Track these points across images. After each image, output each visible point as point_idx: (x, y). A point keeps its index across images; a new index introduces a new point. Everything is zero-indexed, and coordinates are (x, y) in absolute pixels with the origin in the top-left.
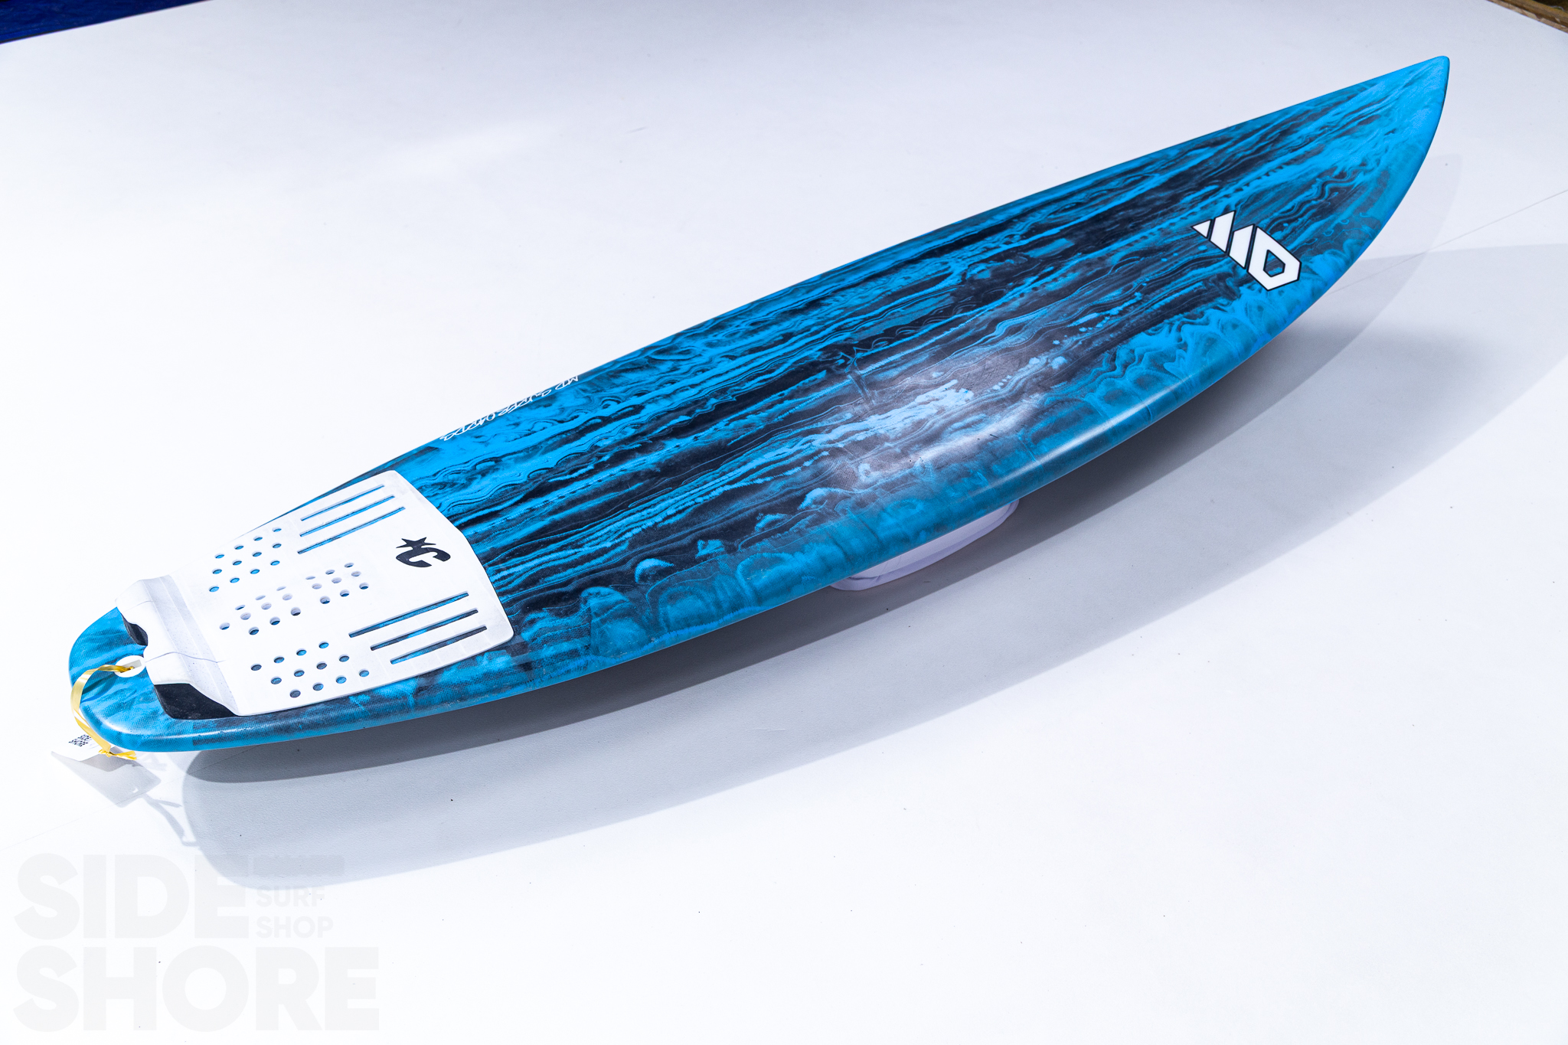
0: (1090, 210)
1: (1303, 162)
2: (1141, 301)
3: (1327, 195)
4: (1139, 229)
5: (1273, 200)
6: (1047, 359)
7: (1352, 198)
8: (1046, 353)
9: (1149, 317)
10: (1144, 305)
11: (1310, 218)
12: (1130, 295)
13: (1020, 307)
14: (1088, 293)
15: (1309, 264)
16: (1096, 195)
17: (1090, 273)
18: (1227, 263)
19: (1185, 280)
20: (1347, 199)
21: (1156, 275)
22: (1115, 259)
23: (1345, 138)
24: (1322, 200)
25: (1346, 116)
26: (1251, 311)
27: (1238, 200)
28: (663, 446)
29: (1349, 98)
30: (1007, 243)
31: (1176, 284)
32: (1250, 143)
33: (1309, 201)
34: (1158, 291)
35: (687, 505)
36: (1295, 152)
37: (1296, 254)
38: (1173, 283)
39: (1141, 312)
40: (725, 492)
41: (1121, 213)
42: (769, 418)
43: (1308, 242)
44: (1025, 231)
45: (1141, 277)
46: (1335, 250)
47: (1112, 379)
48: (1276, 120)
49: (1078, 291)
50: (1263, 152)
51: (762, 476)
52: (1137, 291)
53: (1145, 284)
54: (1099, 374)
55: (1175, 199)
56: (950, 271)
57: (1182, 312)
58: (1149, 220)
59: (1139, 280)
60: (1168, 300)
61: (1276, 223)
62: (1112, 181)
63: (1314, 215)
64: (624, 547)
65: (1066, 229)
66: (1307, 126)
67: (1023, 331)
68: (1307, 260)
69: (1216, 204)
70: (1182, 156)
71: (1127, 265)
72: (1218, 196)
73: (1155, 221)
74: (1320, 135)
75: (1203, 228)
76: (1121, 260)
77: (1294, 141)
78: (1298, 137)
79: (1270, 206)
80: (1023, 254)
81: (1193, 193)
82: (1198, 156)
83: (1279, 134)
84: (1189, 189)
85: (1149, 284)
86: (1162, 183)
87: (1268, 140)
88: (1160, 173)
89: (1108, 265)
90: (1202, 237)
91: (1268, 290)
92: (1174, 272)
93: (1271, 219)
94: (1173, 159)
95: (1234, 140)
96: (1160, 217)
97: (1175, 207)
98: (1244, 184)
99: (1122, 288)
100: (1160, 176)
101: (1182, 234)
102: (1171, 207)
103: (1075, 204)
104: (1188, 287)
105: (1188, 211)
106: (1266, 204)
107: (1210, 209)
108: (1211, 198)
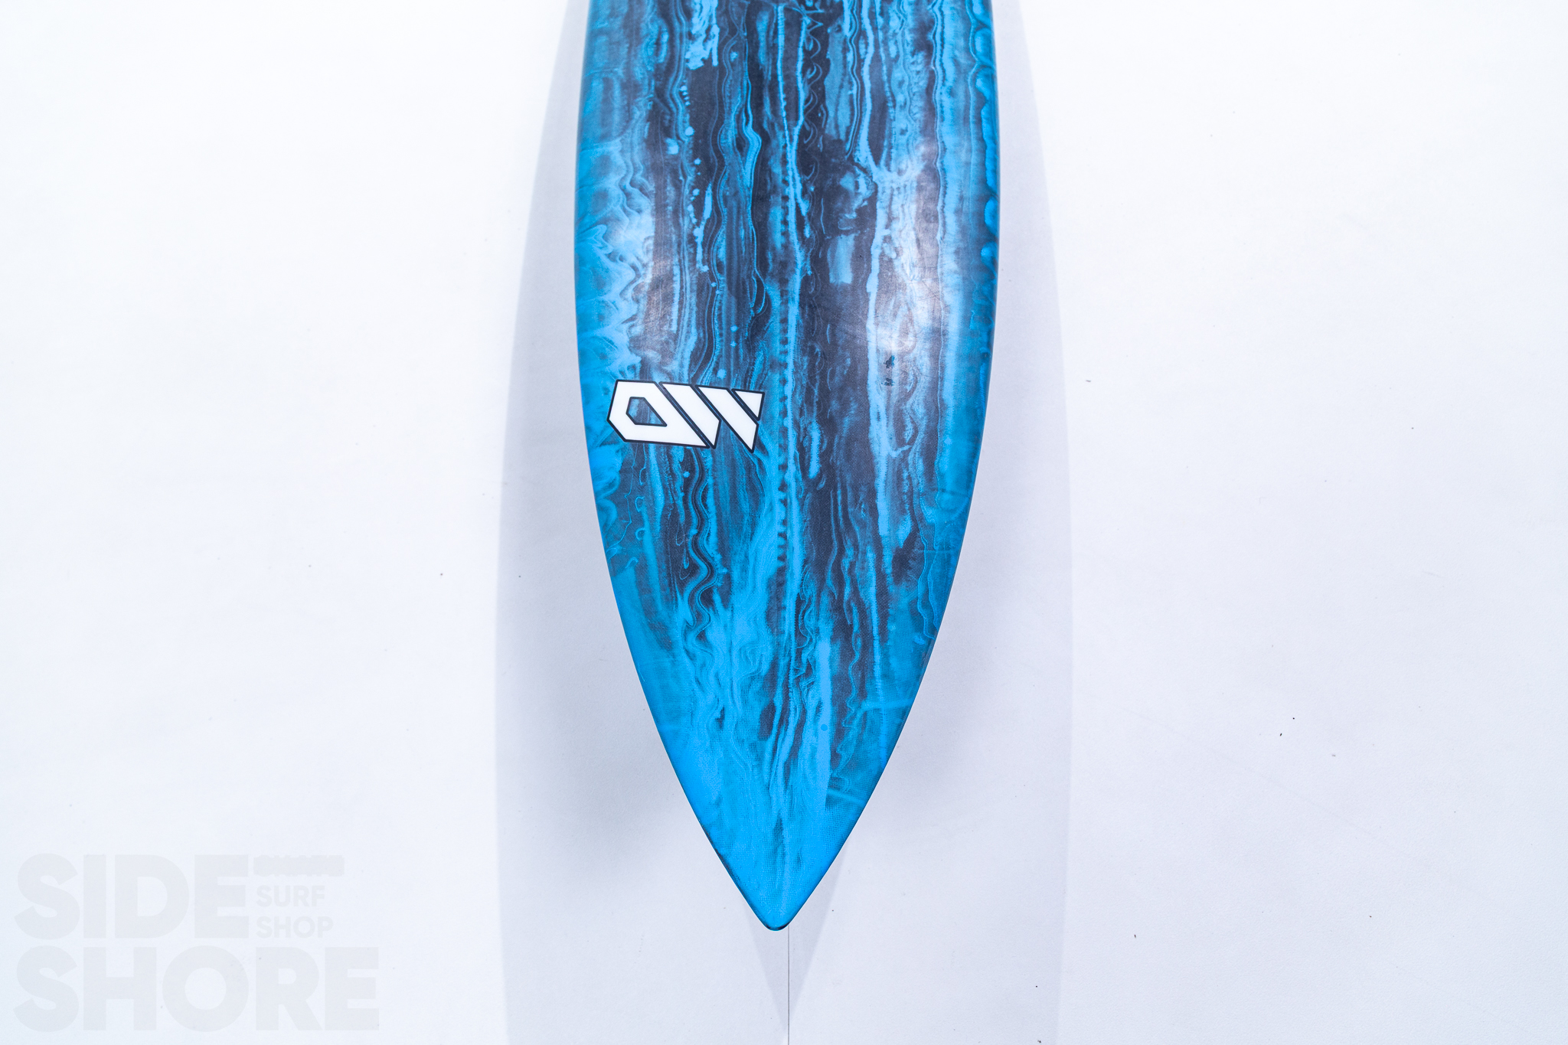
1: (769, 586)
2: (695, 265)
3: (692, 554)
4: (804, 350)
5: (734, 500)
6: (684, 142)
7: (664, 574)
8: (691, 146)
9: (668, 254)
11: (675, 504)
12: (708, 261)
13: (770, 171)
14: (742, 233)
15: (617, 447)
16: (912, 380)
17: (770, 256)
18: (681, 375)
19: (690, 321)
20: (668, 568)
21: (717, 304)
22: (773, 291)
23: (765, 668)
24: (690, 540)
25: (804, 712)
27: (767, 470)
29: (835, 756)
31: (691, 310)
32: (865, 583)
33: (700, 528)
34: (695, 287)
36: (794, 598)
37: (640, 446)
38: (695, 309)
39: (679, 253)
41: (848, 361)
43: (644, 472)
44: (898, 269)
45: (726, 290)
46: (614, 489)
47: (622, 175)
48: (886, 656)
49: (752, 227)
50: (829, 574)
52: (710, 272)
53: (714, 285)
54: (636, 170)
55: (828, 424)
56: (882, 162)
57: (652, 285)
58: (812, 370)
59: (723, 285)
61: (697, 469)
63: (675, 514)
65: (867, 300)
66: (832, 659)
67: (734, 149)
68: (623, 450)
69: (780, 446)
70: (911, 509)
71: (755, 294)
72: (792, 461)
73: (803, 374)
74: (799, 653)
76: (767, 295)
77: (818, 619)
78: (821, 631)
79: (728, 489)
80: (853, 232)
81: (820, 447)
82: (895, 523)
83: (849, 622)
84: (832, 451)
85: (711, 289)
86: (871, 441)
87: (849, 601)
88: (894, 460)
89: (768, 278)
90: (740, 388)
91: (618, 381)
92: (709, 323)
93: (708, 470)
94: (915, 499)
95: (890, 579)
96: (807, 383)
97: (813, 412)
98: (789, 501)
99: (725, 263)
100: (889, 456)
101: (760, 377)
102: (815, 409)
103: (910, 347)
104: (679, 316)
105: (793, 414)
106: (734, 488)
107: (776, 433)
108: (796, 453)
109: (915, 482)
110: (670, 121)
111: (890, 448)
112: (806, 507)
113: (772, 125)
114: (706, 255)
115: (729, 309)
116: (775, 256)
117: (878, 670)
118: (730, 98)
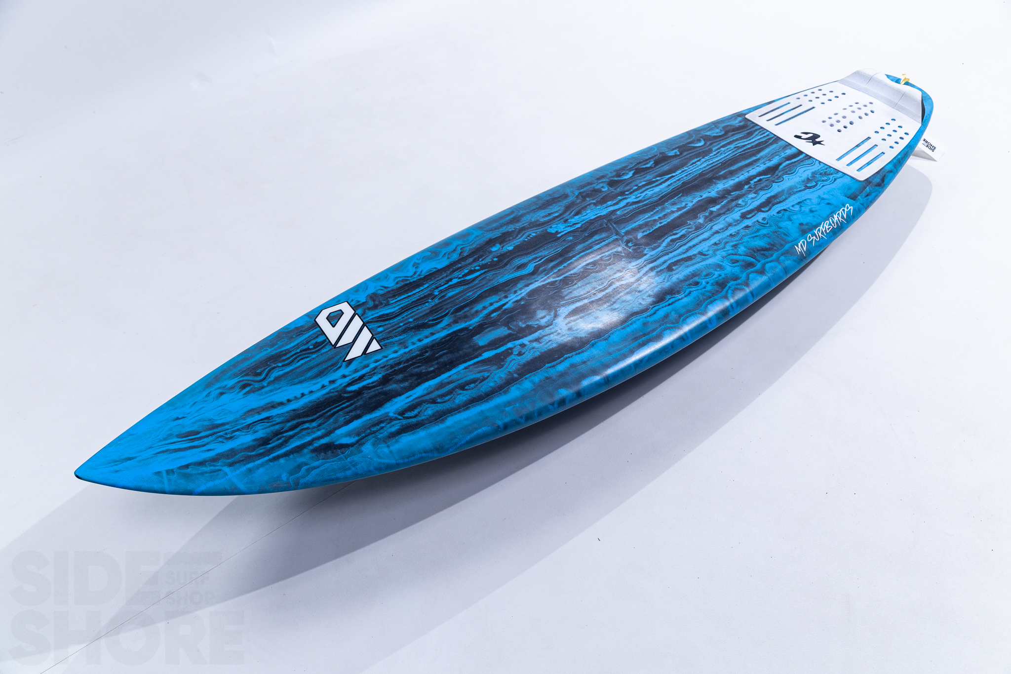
0: (455, 377)
1: (268, 403)
2: (435, 289)
3: (266, 370)
4: (422, 349)
5: (310, 368)
6: (502, 249)
7: (248, 367)
8: (502, 253)
9: (433, 278)
10: (434, 286)
11: (291, 351)
12: (441, 292)
13: (517, 283)
14: (469, 294)
16: (447, 398)
17: (466, 310)
18: (367, 317)
19: (401, 304)
20: (253, 366)
21: (420, 308)
22: (446, 321)
23: (220, 422)
24: (274, 365)
25: (204, 445)
26: (364, 289)
27: (337, 372)
28: (718, 192)
29: (187, 466)
31: (408, 301)
32: (300, 438)
33: (283, 366)
34: (422, 296)
35: (692, 166)
36: (269, 415)
37: (315, 326)
38: (410, 302)
39: (437, 281)
40: (675, 172)
41: (432, 369)
42: (663, 209)
43: (301, 334)
44: (509, 359)
45: (431, 306)
47: (464, 244)
48: (262, 465)
49: (476, 295)
50: (294, 422)
51: (657, 181)
52: (437, 295)
54: (471, 245)
55: (385, 380)
57: (410, 283)
58: (412, 358)
59: (433, 304)
60: (417, 290)
61: (317, 349)
62: (430, 417)
63: (285, 355)
64: (714, 149)
65: (477, 357)
66: (242, 444)
67: (516, 266)
68: (309, 322)
69: (356, 369)
70: (363, 437)
71: (439, 316)
72: (351, 377)
73: (408, 356)
74: (238, 430)
75: (375, 346)
76: (442, 321)
77: (263, 429)
78: (257, 433)
79: (315, 363)
80: (512, 331)
81: (369, 384)
82: (349, 434)
83: (270, 442)
84: (371, 389)
85: (426, 301)
86: (390, 401)
87: (283, 437)
88: (388, 416)
89: (452, 316)
90: (377, 339)
91: (347, 301)
92: (406, 310)
93: (320, 352)
94: (371, 436)
95: (311, 447)
96: (403, 361)
97: (387, 371)
98: (325, 387)
99: (446, 298)
100: (388, 413)
101: (391, 342)
102: (391, 371)
103: (466, 388)
104: (401, 300)
105: (380, 365)
106: (317, 365)
107: (362, 364)
108: (357, 377)
109: (382, 431)
110: (510, 240)
111: (393, 411)
112: (327, 396)
113: (545, 270)
114: (444, 289)
115: (421, 312)
116: (468, 311)
117: (250, 465)
118: (544, 250)
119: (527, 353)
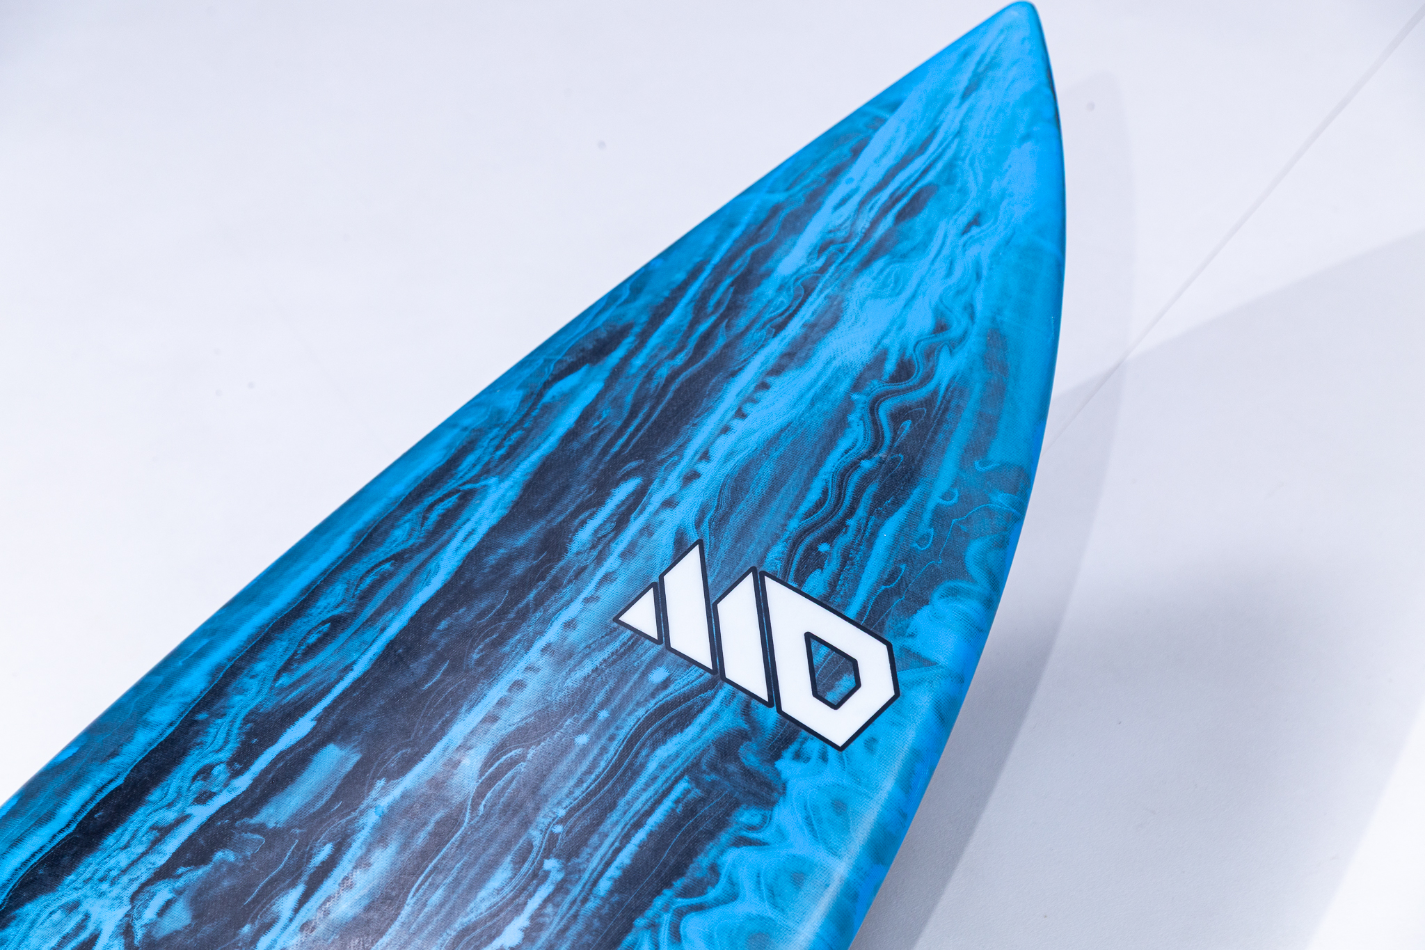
0: (368, 636)
1: (807, 358)
2: (564, 881)
3: (888, 435)
4: (499, 662)
5: (775, 486)
7: (945, 427)
9: (596, 923)
10: (576, 890)
11: (871, 513)
12: (535, 875)
14: (436, 898)
15: (909, 642)
16: (368, 580)
17: (421, 839)
18: (727, 701)
19: (647, 785)
20: (935, 433)
21: (577, 793)
22: (468, 777)
23: (878, 265)
24: (882, 454)
25: (862, 203)
26: (820, 821)
27: (696, 509)
29: (856, 152)
30: (204, 798)
31: (630, 804)
32: (673, 332)
33: (855, 465)
34: (595, 839)
36: (783, 334)
37: (869, 624)
38: (622, 802)
39: (575, 916)
41: (443, 625)
43: (888, 582)
44: (233, 745)
45: (546, 809)
46: (952, 584)
48: (714, 247)
49: (410, 900)
50: (712, 352)
52: (547, 853)
53: (559, 829)
55: (554, 544)
56: (91, 928)
57: (668, 884)
58: (513, 628)
59: (542, 820)
60: (625, 858)
61: (801, 549)
62: (393, 527)
63: (878, 499)
65: (329, 710)
66: (787, 253)
68: (901, 633)
69: (651, 535)
70: (531, 409)
71: (501, 783)
72: (651, 509)
73: (528, 628)
74: (823, 270)
75: (641, 616)
76: (482, 772)
77: (770, 301)
78: (777, 287)
79: (774, 505)
80: (249, 825)
81: (591, 516)
82: (568, 397)
83: (732, 290)
84: (578, 507)
85: (569, 824)
86: (511, 505)
87: (713, 313)
88: (499, 473)
89: (457, 799)
90: (647, 642)
91: (841, 749)
92: (616, 767)
93: (786, 541)
94: (516, 421)
95: (637, 330)
96: (535, 611)
97: (562, 569)
98: (697, 457)
99: (509, 858)
100: (501, 481)
101: (601, 647)
102: (553, 572)
103: (328, 625)
104: (658, 802)
105: (593, 574)
106: (764, 503)
107: (642, 555)
108: (636, 518)
109: (496, 442)
111: (491, 490)
112: (680, 441)
114: (531, 888)
115: (565, 778)
117: (737, 232)
119: (187, 784)
